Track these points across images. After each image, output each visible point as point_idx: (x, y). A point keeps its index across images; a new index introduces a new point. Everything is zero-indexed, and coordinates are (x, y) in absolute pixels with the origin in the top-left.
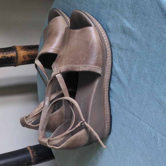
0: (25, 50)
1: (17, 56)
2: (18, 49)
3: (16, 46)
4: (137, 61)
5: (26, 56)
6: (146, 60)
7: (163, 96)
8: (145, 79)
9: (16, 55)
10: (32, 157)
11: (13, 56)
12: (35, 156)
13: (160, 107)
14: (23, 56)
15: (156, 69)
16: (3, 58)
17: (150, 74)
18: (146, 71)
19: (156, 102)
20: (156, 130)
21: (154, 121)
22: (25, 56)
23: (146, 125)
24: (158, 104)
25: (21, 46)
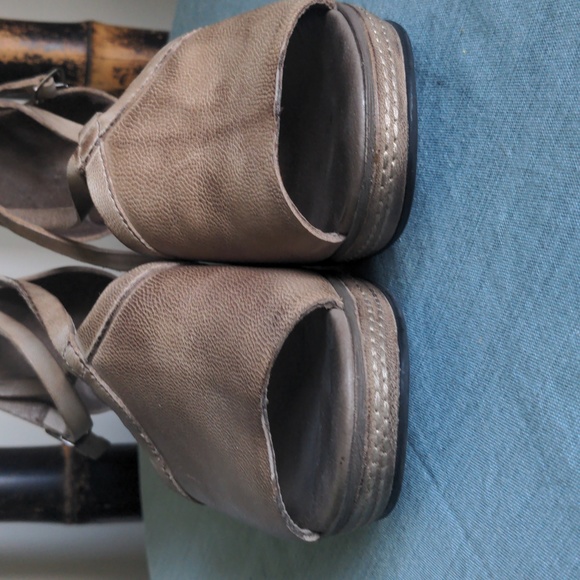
0: (128, 46)
1: (88, 63)
2: (101, 34)
3: (97, 23)
4: (472, 150)
5: (128, 70)
6: (509, 153)
7: (550, 385)
8: (489, 265)
9: (83, 59)
10: (68, 490)
11: (72, 62)
12: (81, 489)
13: (526, 444)
14: (117, 70)
15: (547, 211)
16: (30, 62)
17: (515, 238)
18: (503, 217)
19: (516, 410)
20: (486, 566)
21: (489, 511)
22: (123, 72)
23: (451, 516)
24: (523, 424)
25: (117, 28)
